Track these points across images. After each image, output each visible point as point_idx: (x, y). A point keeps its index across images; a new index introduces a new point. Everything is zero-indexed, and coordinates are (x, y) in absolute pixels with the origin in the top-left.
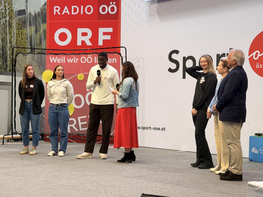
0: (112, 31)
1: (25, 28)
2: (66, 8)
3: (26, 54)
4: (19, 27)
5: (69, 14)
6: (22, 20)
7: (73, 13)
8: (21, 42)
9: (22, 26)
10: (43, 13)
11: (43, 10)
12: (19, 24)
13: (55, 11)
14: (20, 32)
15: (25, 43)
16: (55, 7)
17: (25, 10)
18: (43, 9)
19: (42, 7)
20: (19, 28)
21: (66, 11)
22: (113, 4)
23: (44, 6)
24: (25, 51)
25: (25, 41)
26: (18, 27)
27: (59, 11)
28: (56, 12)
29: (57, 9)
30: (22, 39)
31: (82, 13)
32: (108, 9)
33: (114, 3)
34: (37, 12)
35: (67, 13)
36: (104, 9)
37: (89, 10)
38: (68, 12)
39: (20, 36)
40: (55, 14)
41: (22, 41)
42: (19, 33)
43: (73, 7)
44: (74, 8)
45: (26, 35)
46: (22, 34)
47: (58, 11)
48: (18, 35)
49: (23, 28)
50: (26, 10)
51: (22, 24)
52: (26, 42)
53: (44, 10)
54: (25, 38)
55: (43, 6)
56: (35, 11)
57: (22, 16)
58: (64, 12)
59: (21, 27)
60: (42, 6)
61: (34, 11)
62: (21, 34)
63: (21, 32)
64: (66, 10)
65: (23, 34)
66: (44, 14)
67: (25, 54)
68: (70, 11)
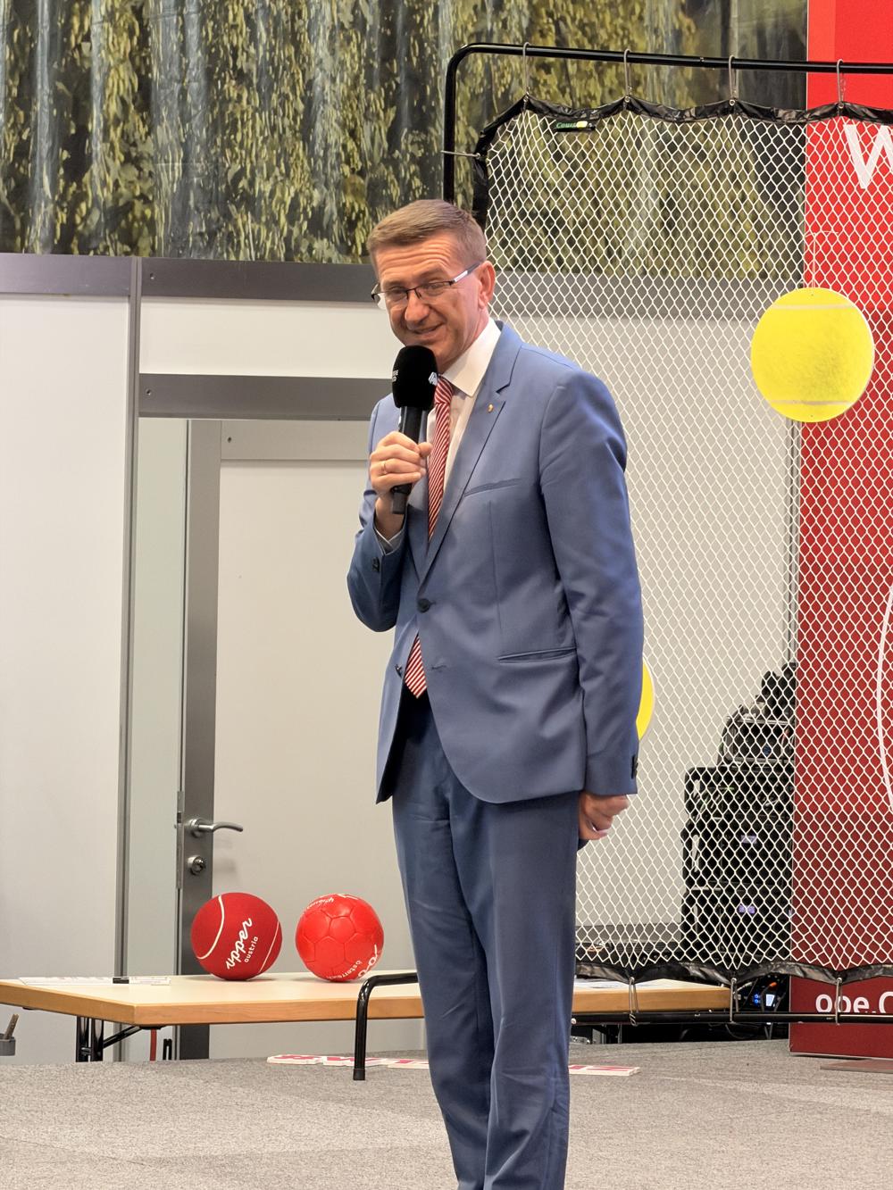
3: (582, 124)
67: (574, 118)
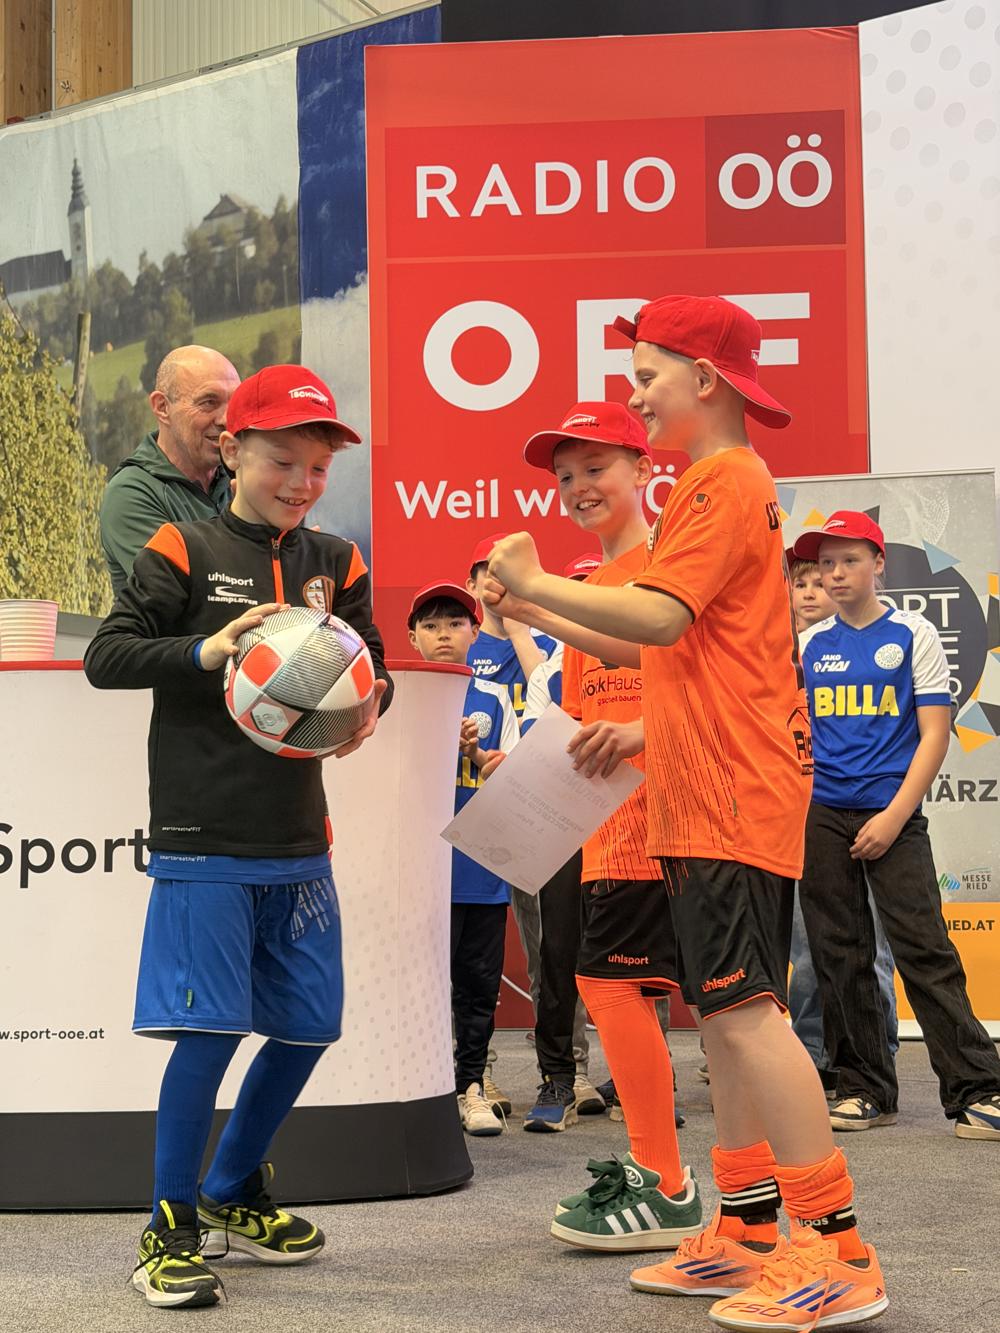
0: (805, 314)
1: (60, 363)
2: (496, 174)
4: (20, 356)
5: (515, 210)
6: (40, 314)
7: (542, 208)
8: (33, 446)
9: (45, 352)
10: (211, 257)
11: (209, 243)
12: (24, 341)
13: (423, 193)
14: (28, 388)
15: (67, 450)
16: (422, 172)
17: (60, 253)
18: (209, 238)
19: (202, 227)
20: (22, 366)
21: (496, 192)
22: (804, 146)
23: (216, 222)
24: (64, 494)
25: (59, 437)
26: (15, 358)
27: (449, 196)
28: (433, 203)
29: (436, 182)
30: (42, 425)
31: (603, 206)
32: (775, 181)
33: (815, 140)
34: (158, 259)
35: (504, 207)
36: (746, 181)
37: (649, 185)
38: (508, 199)
39: (31, 408)
40: (422, 212)
41: (42, 437)
42: (23, 392)
43: (542, 169)
44: (550, 174)
45: (73, 400)
46: (40, 396)
47: (442, 195)
48: (16, 404)
49: (47, 364)
50: (67, 256)
51: (45, 343)
52: (68, 443)
53: (215, 244)
54: (63, 420)
55: (209, 218)
56: (143, 256)
57: (42, 292)
58: (484, 199)
59: (37, 359)
60: (197, 222)
61: (141, 251)
62: (32, 399)
63: (36, 386)
64: (496, 190)
65: (47, 396)
66: (217, 263)
68: (525, 195)
